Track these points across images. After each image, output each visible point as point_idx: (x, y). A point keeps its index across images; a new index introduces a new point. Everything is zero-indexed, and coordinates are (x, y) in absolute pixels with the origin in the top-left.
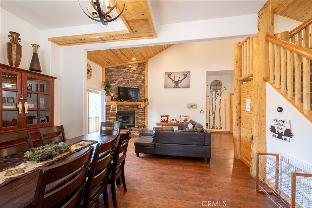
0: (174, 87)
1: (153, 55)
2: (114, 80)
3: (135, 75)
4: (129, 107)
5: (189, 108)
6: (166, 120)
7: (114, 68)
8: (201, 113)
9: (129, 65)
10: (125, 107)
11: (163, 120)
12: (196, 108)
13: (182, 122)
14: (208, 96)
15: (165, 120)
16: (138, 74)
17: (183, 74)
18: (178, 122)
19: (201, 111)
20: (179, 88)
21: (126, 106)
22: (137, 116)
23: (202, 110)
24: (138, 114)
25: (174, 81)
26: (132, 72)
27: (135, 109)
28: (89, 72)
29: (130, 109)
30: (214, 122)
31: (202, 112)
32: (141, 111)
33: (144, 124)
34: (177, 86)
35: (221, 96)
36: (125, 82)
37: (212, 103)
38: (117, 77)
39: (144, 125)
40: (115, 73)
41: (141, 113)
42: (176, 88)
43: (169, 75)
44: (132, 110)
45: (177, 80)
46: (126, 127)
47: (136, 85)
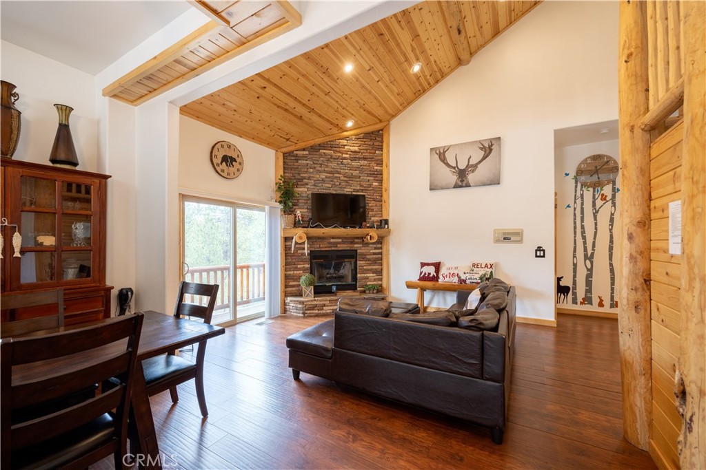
0: (456, 186)
1: (400, 108)
2: (304, 178)
3: (355, 164)
4: (340, 240)
5: (497, 241)
6: (431, 276)
8: (537, 256)
9: (340, 141)
10: (332, 240)
11: (425, 274)
12: (521, 241)
13: (475, 281)
14: (568, 206)
15: (429, 274)
16: (364, 159)
17: (480, 148)
18: (465, 281)
19: (536, 251)
20: (468, 186)
21: (333, 238)
22: (362, 262)
23: (539, 249)
24: (364, 259)
25: (454, 168)
26: (348, 156)
27: (356, 246)
28: (234, 163)
29: (344, 245)
30: (589, 283)
31: (540, 252)
32: (372, 251)
33: (380, 283)
34: (462, 181)
35: (614, 204)
36: (332, 181)
37: (583, 227)
38: (311, 170)
39: (381, 286)
40: (307, 162)
41: (372, 257)
42: (461, 187)
43: (441, 154)
44: (349, 248)
45: (462, 166)
46: (334, 288)
47: (358, 188)
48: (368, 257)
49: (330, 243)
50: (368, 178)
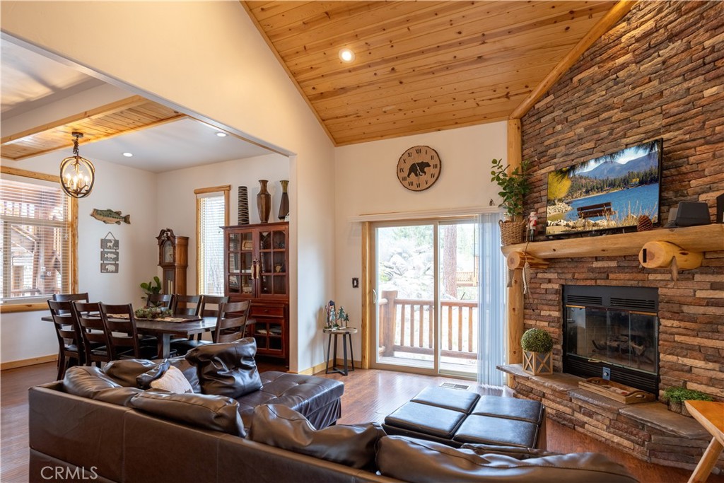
2: (549, 147)
3: (646, 66)
4: (614, 264)
7: (547, 94)
9: (611, 32)
10: (596, 264)
16: (671, 38)
21: (597, 259)
22: (669, 323)
24: (678, 314)
27: (651, 277)
28: (426, 169)
29: (622, 276)
32: (700, 294)
36: (596, 133)
38: (559, 127)
40: (553, 115)
41: (701, 310)
44: (634, 283)
46: (606, 372)
47: (657, 124)
48: (685, 308)
49: (592, 270)
50: (686, 85)
